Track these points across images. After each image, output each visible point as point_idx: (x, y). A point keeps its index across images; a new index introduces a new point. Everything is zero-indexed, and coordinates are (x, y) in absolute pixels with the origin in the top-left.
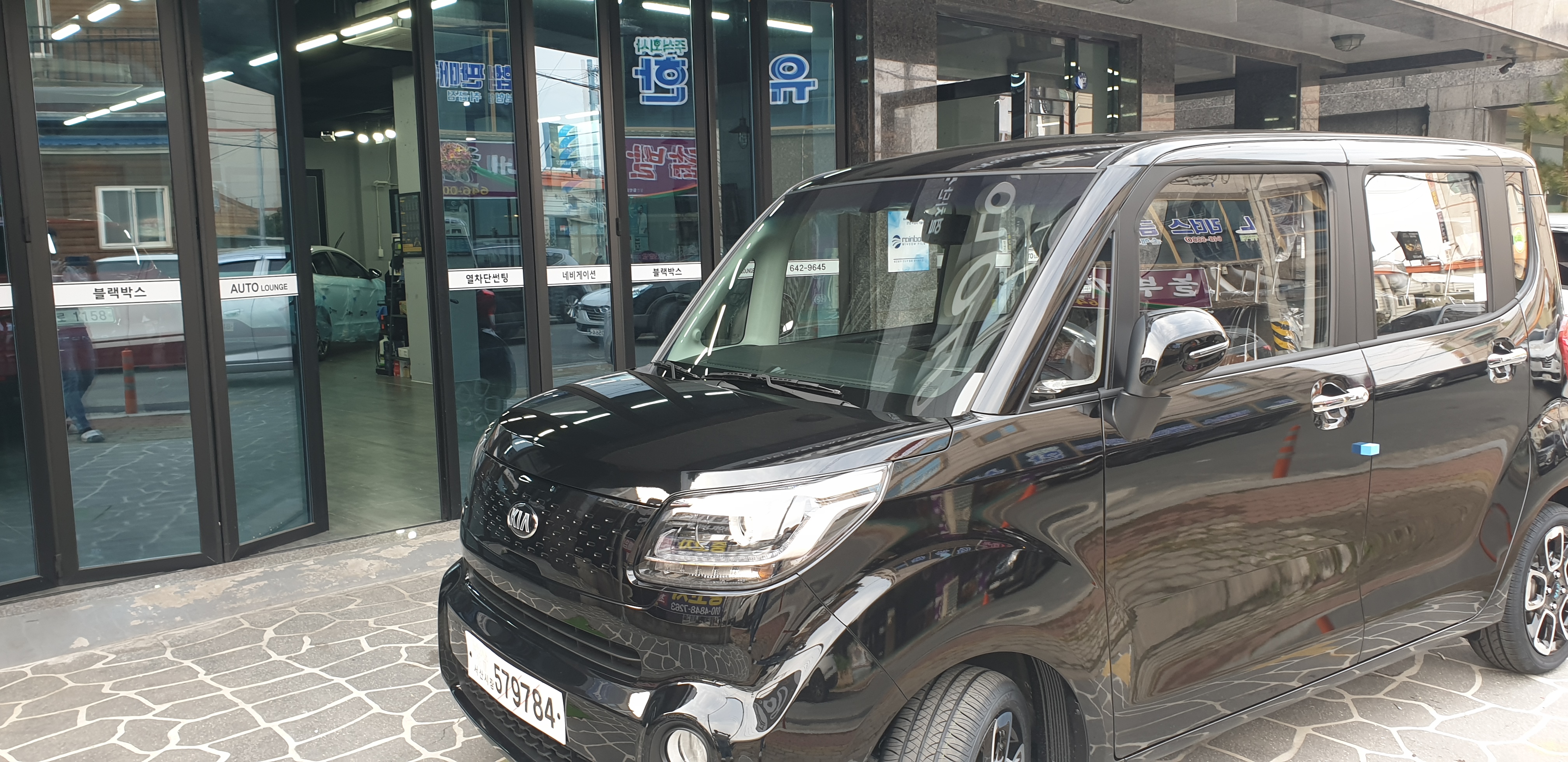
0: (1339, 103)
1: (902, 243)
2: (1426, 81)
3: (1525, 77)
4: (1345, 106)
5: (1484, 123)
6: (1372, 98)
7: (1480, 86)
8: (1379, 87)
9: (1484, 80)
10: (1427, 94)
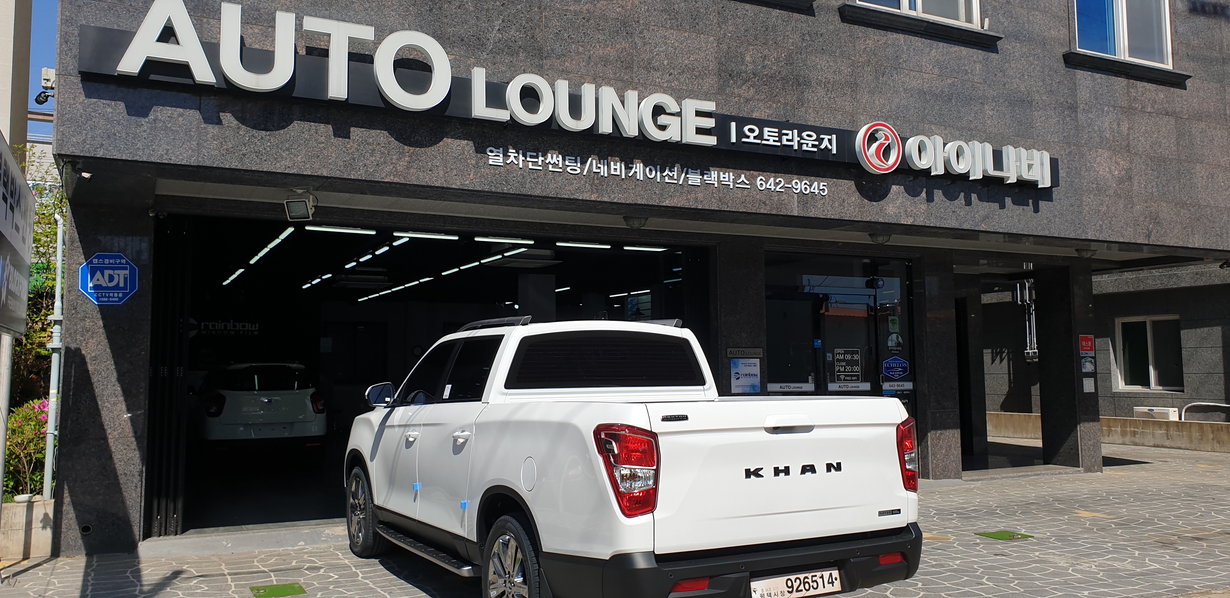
1: (741, 377)
4: (1189, 281)
6: (1208, 275)
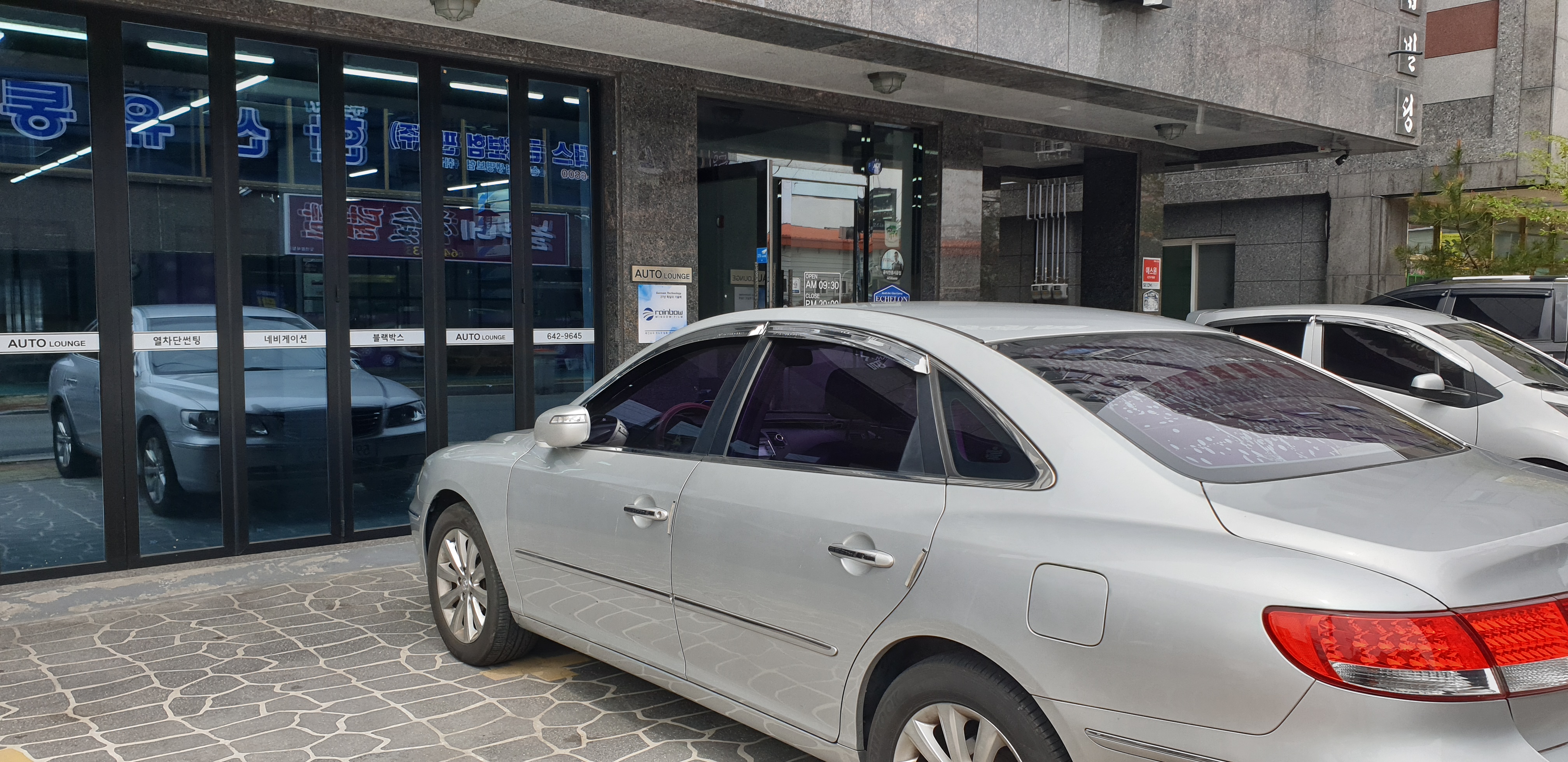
0: (1248, 187)
1: (655, 316)
2: (1326, 169)
3: (1418, 166)
4: (1253, 190)
5: (1381, 211)
6: (1278, 183)
7: (1377, 175)
8: (1285, 173)
9: (1381, 168)
10: (1328, 181)
